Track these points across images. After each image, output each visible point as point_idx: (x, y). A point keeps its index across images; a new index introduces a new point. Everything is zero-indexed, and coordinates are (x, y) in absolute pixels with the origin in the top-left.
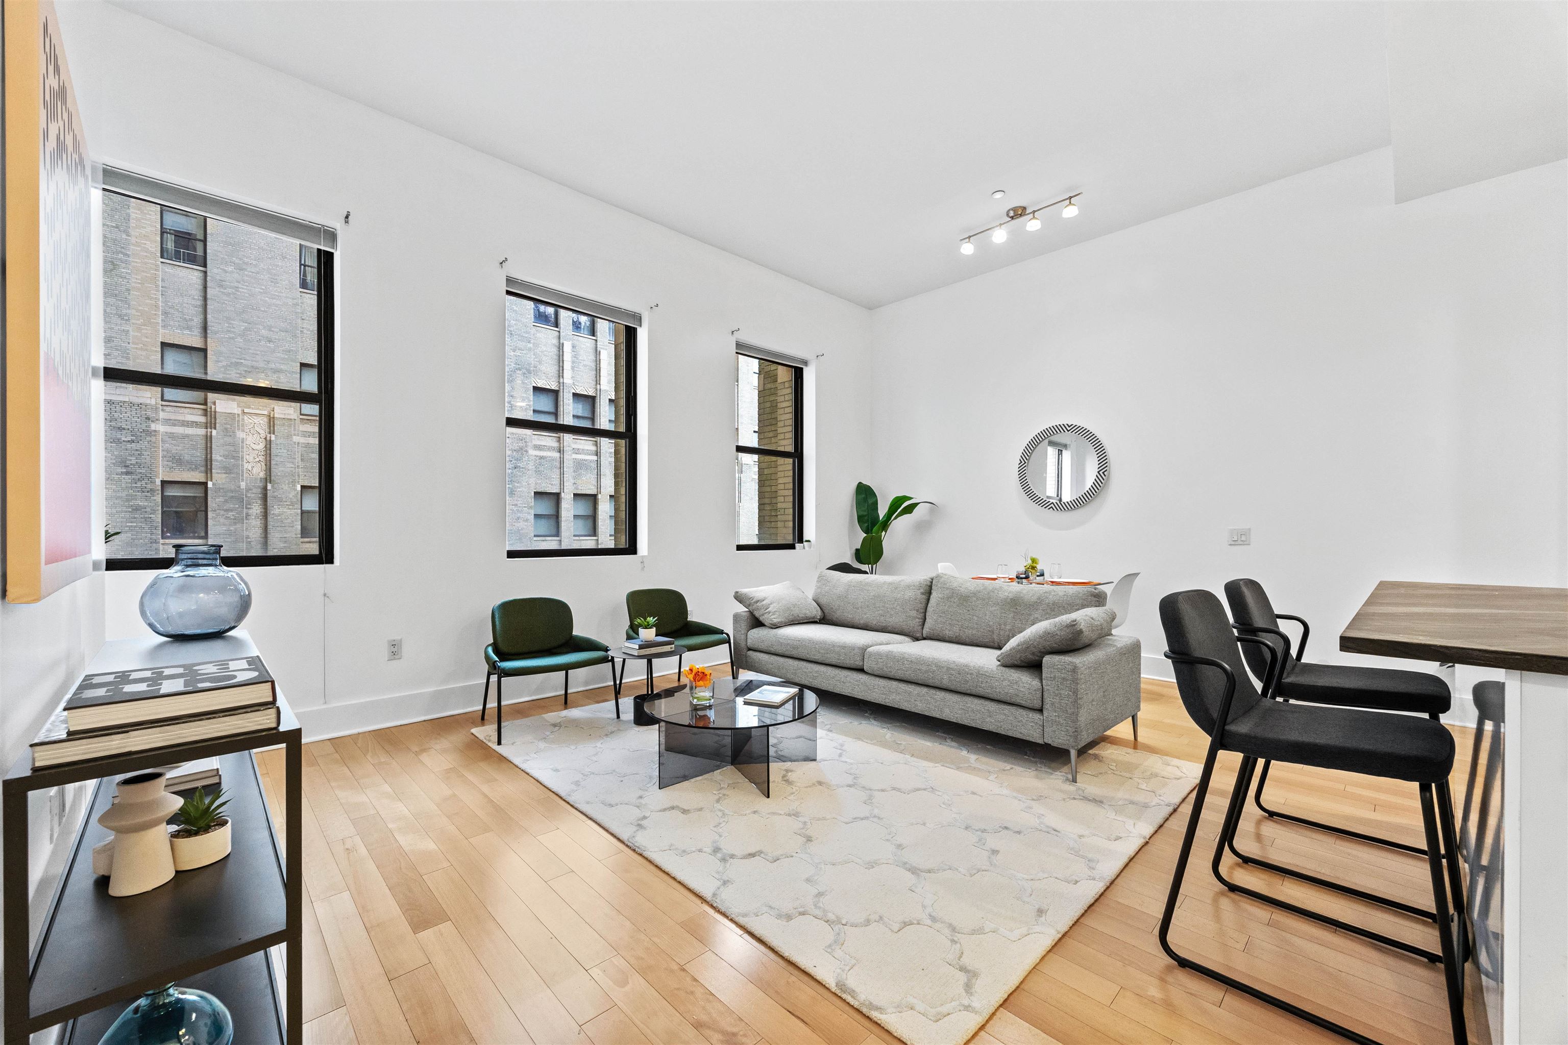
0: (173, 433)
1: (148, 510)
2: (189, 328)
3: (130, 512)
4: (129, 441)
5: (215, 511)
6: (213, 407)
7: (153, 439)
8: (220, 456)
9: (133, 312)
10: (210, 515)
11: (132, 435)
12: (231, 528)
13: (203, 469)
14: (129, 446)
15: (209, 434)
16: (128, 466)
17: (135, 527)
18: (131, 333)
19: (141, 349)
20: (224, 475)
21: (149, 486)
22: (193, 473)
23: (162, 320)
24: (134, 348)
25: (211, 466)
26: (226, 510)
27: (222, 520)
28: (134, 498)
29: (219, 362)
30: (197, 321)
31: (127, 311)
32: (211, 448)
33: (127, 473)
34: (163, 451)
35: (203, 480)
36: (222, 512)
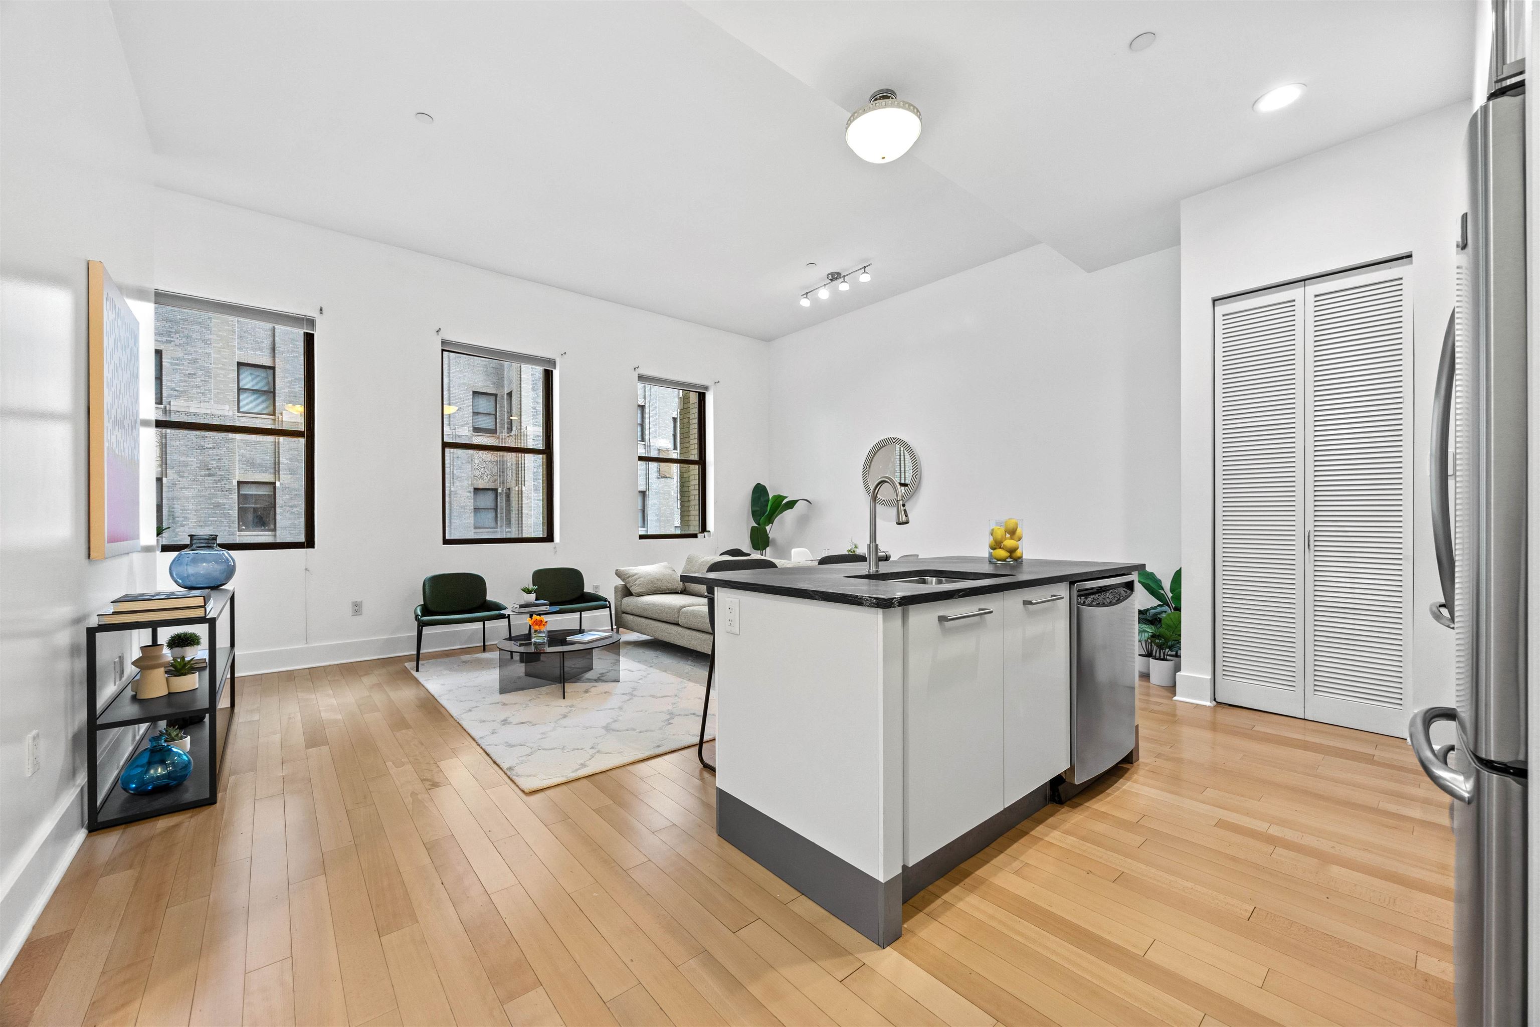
0: (248, 440)
1: (227, 506)
2: (261, 349)
3: (211, 508)
4: (211, 448)
5: (282, 507)
6: (280, 417)
7: (231, 446)
8: (287, 459)
9: (215, 337)
10: (278, 510)
11: (213, 443)
12: (296, 522)
13: (272, 471)
14: (211, 452)
15: (277, 441)
16: (210, 469)
17: (216, 521)
18: (213, 355)
19: (221, 369)
20: (290, 476)
21: (227, 486)
22: (264, 475)
23: (238, 344)
24: (214, 368)
25: (279, 468)
26: (291, 507)
27: (288, 515)
28: (216, 496)
29: (285, 377)
30: (267, 343)
31: (210, 336)
32: (279, 452)
33: (209, 475)
34: (239, 455)
35: (272, 480)
36: (288, 508)
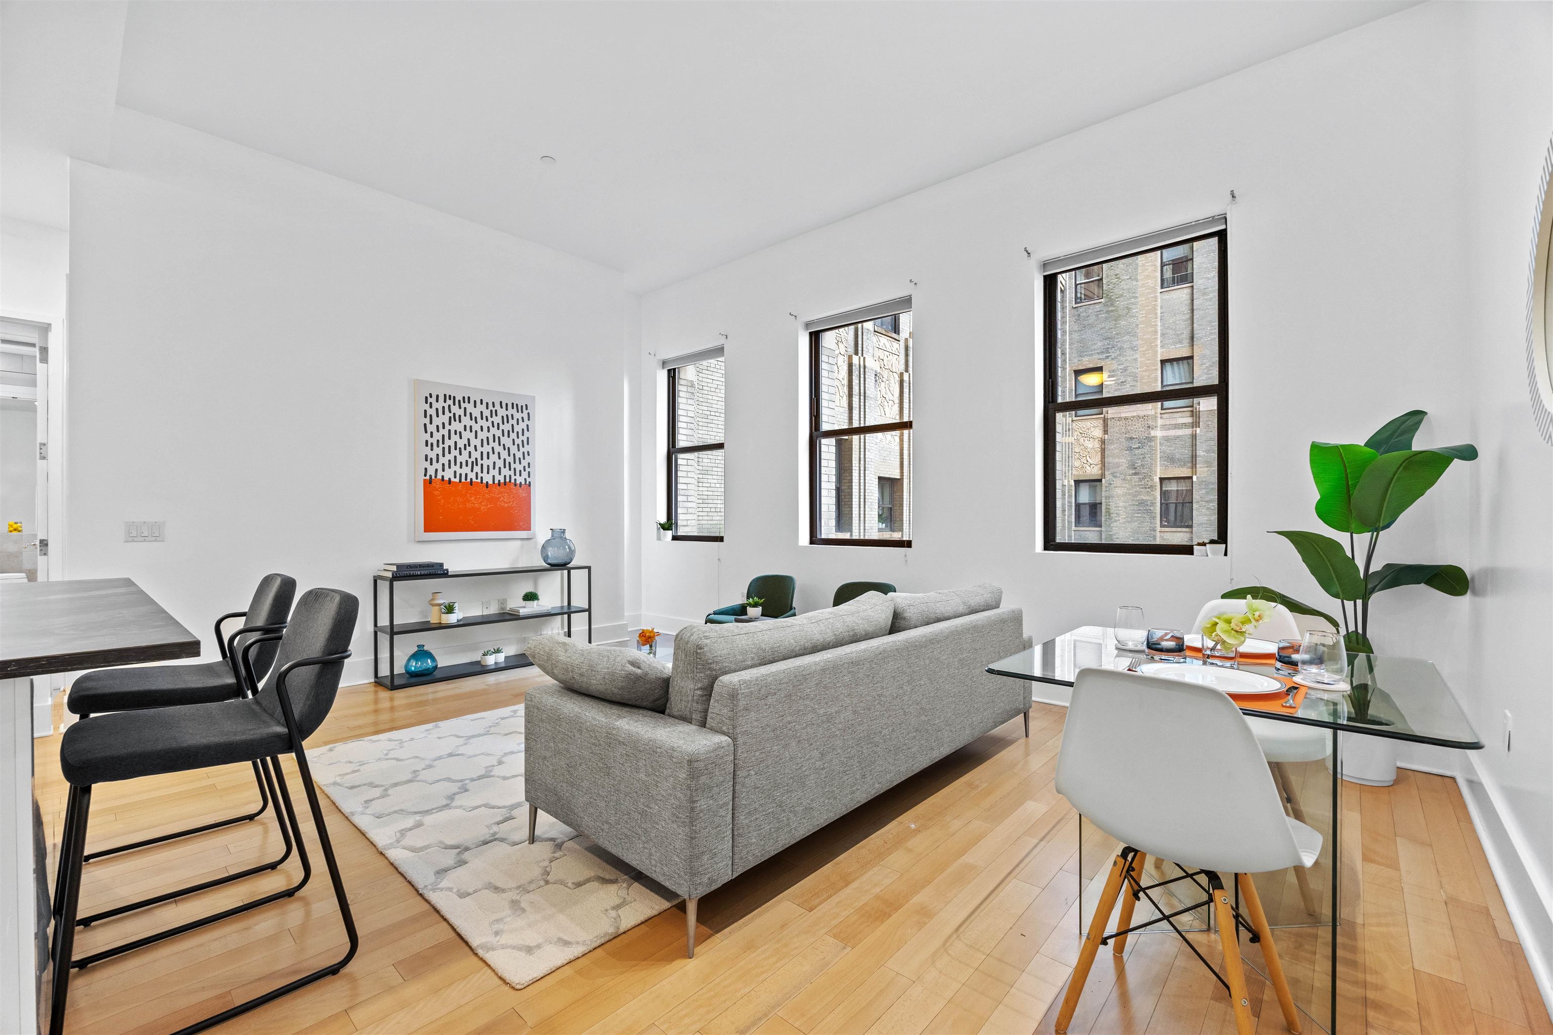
0: (1168, 436)
1: (1149, 503)
2: (1180, 342)
3: (1137, 505)
4: (1137, 448)
5: (1198, 502)
6: (1198, 407)
7: (1153, 444)
8: (1203, 451)
9: (1140, 342)
10: (1195, 506)
11: (1139, 443)
12: (1212, 519)
13: (1190, 465)
14: (1137, 452)
15: (1194, 433)
16: (1136, 468)
17: (1140, 517)
18: (1139, 359)
19: (1146, 371)
20: (1206, 469)
21: (1149, 483)
22: (1182, 469)
23: (1161, 342)
24: (1141, 371)
25: (1196, 461)
26: (1207, 502)
27: (1204, 511)
28: (1139, 493)
29: (1202, 364)
30: (1186, 334)
31: (1137, 343)
32: (1196, 444)
33: (1136, 474)
34: (1160, 452)
35: (1189, 475)
36: (1204, 503)
